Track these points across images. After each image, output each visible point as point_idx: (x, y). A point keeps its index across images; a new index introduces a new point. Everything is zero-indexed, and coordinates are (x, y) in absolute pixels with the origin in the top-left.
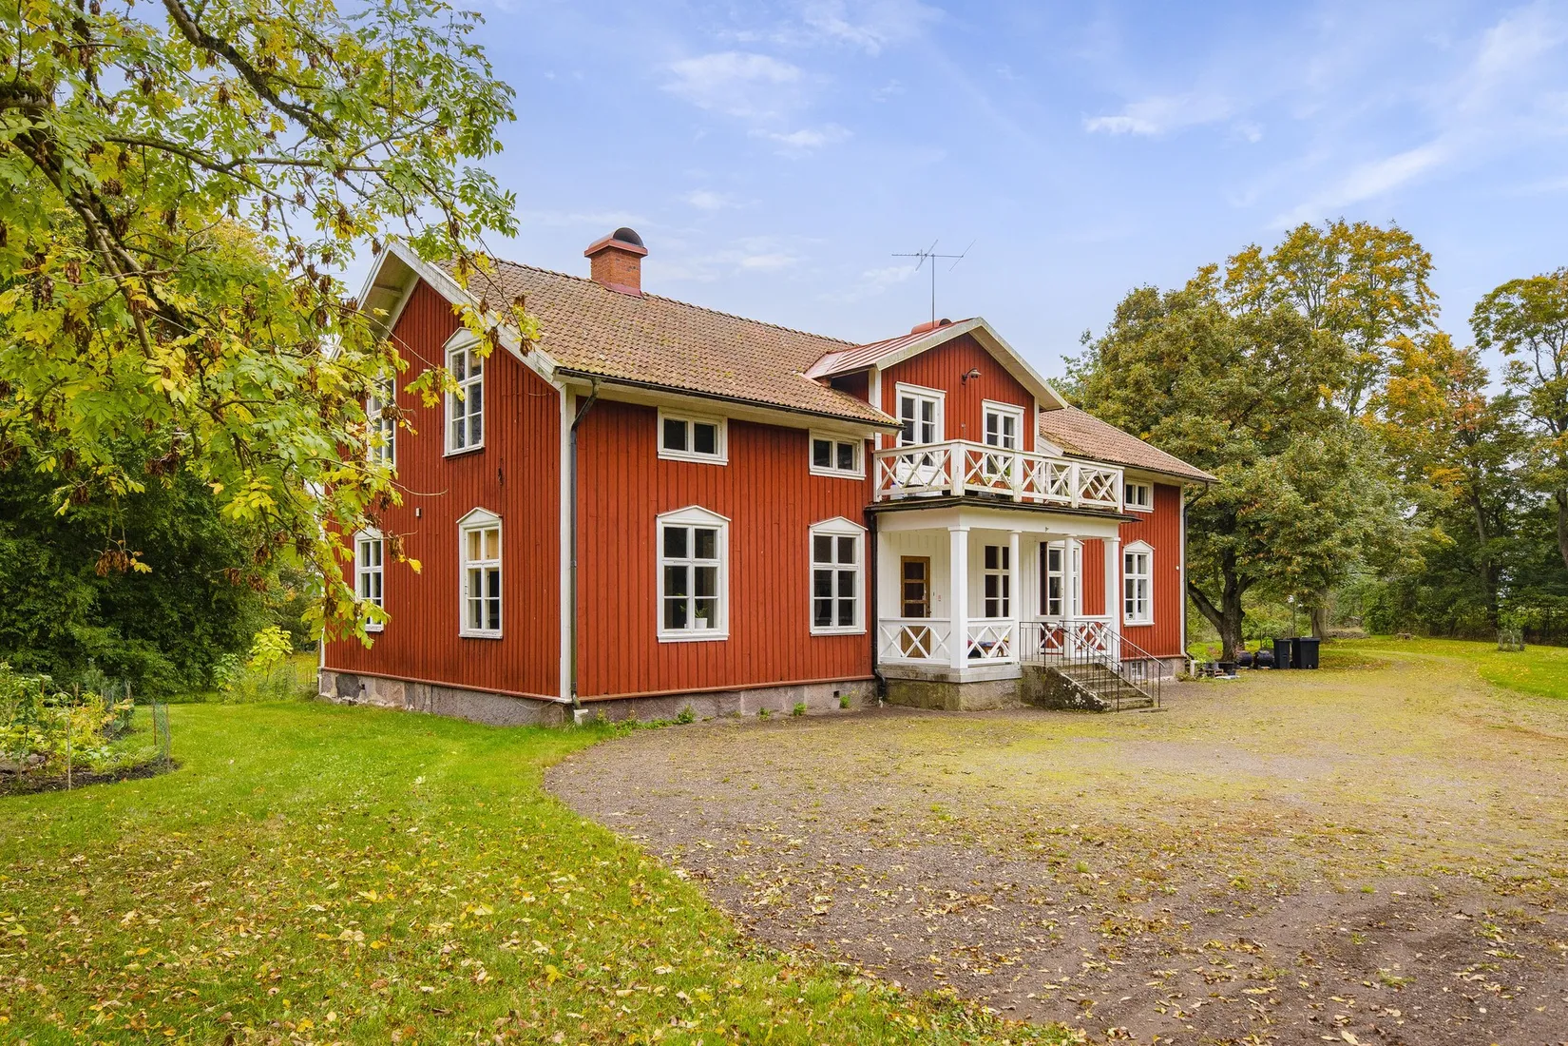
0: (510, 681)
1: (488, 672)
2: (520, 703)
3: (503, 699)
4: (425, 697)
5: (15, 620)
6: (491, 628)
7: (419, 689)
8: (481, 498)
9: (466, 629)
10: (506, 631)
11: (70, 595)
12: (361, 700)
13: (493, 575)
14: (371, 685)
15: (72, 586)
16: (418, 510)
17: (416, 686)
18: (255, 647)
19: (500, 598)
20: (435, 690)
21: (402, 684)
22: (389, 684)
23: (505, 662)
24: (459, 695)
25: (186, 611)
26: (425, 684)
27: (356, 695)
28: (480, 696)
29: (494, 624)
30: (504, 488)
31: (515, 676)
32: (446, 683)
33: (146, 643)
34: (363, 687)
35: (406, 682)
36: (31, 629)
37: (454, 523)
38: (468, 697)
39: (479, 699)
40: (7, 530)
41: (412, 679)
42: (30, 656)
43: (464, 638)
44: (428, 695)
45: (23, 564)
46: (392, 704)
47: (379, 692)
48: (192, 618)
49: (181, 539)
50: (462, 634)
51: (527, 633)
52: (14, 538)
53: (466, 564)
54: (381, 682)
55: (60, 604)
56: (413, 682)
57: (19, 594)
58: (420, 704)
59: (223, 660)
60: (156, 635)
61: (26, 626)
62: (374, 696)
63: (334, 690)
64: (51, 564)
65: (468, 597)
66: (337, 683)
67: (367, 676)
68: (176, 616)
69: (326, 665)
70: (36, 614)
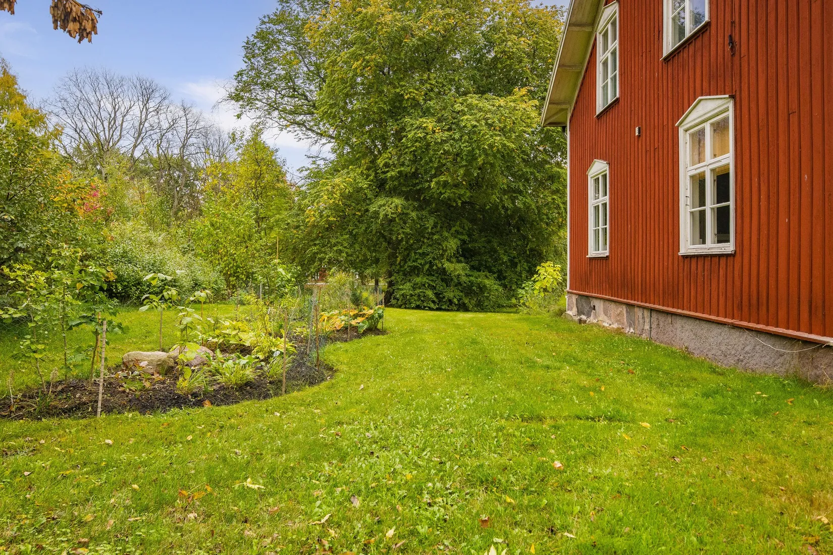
0: (745, 309)
1: (714, 294)
2: (761, 340)
3: (736, 334)
4: (644, 323)
5: (417, 259)
6: (719, 242)
7: (639, 313)
8: (705, 84)
9: (687, 246)
10: (739, 243)
11: (444, 244)
12: (592, 319)
13: (722, 180)
14: (599, 305)
15: (446, 239)
16: (637, 129)
17: (636, 309)
18: (535, 276)
19: (731, 203)
20: (654, 315)
21: (624, 307)
22: (613, 306)
23: (738, 283)
24: (679, 323)
25: (512, 255)
26: (644, 308)
27: (589, 316)
28: (705, 326)
29: (722, 234)
30: (737, 57)
31: (754, 301)
32: (665, 308)
33: (488, 274)
34: (594, 308)
35: (628, 305)
36: (426, 263)
37: (673, 125)
38: (689, 325)
39: (704, 330)
40: (414, 207)
41: (632, 302)
42: (425, 280)
43: (685, 257)
44: (647, 320)
45: (421, 226)
46: (615, 326)
47: (606, 313)
48: (516, 260)
49: (506, 209)
50: (683, 251)
51: (773, 242)
52: (417, 210)
53: (687, 169)
54: (607, 303)
55: (439, 249)
56: (633, 306)
57: (420, 243)
58: (640, 328)
59: (524, 285)
60: (495, 270)
61: (423, 262)
62: (602, 317)
63: (575, 309)
64: (435, 226)
65: (689, 209)
66: (577, 304)
67: (596, 298)
68: (505, 259)
69: (570, 288)
70: (428, 255)
